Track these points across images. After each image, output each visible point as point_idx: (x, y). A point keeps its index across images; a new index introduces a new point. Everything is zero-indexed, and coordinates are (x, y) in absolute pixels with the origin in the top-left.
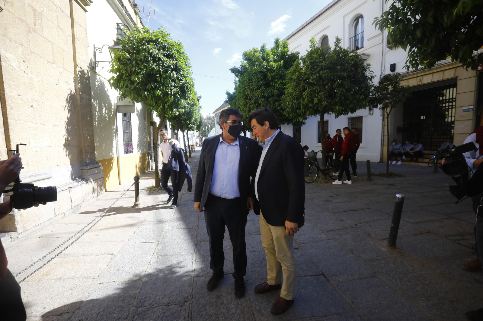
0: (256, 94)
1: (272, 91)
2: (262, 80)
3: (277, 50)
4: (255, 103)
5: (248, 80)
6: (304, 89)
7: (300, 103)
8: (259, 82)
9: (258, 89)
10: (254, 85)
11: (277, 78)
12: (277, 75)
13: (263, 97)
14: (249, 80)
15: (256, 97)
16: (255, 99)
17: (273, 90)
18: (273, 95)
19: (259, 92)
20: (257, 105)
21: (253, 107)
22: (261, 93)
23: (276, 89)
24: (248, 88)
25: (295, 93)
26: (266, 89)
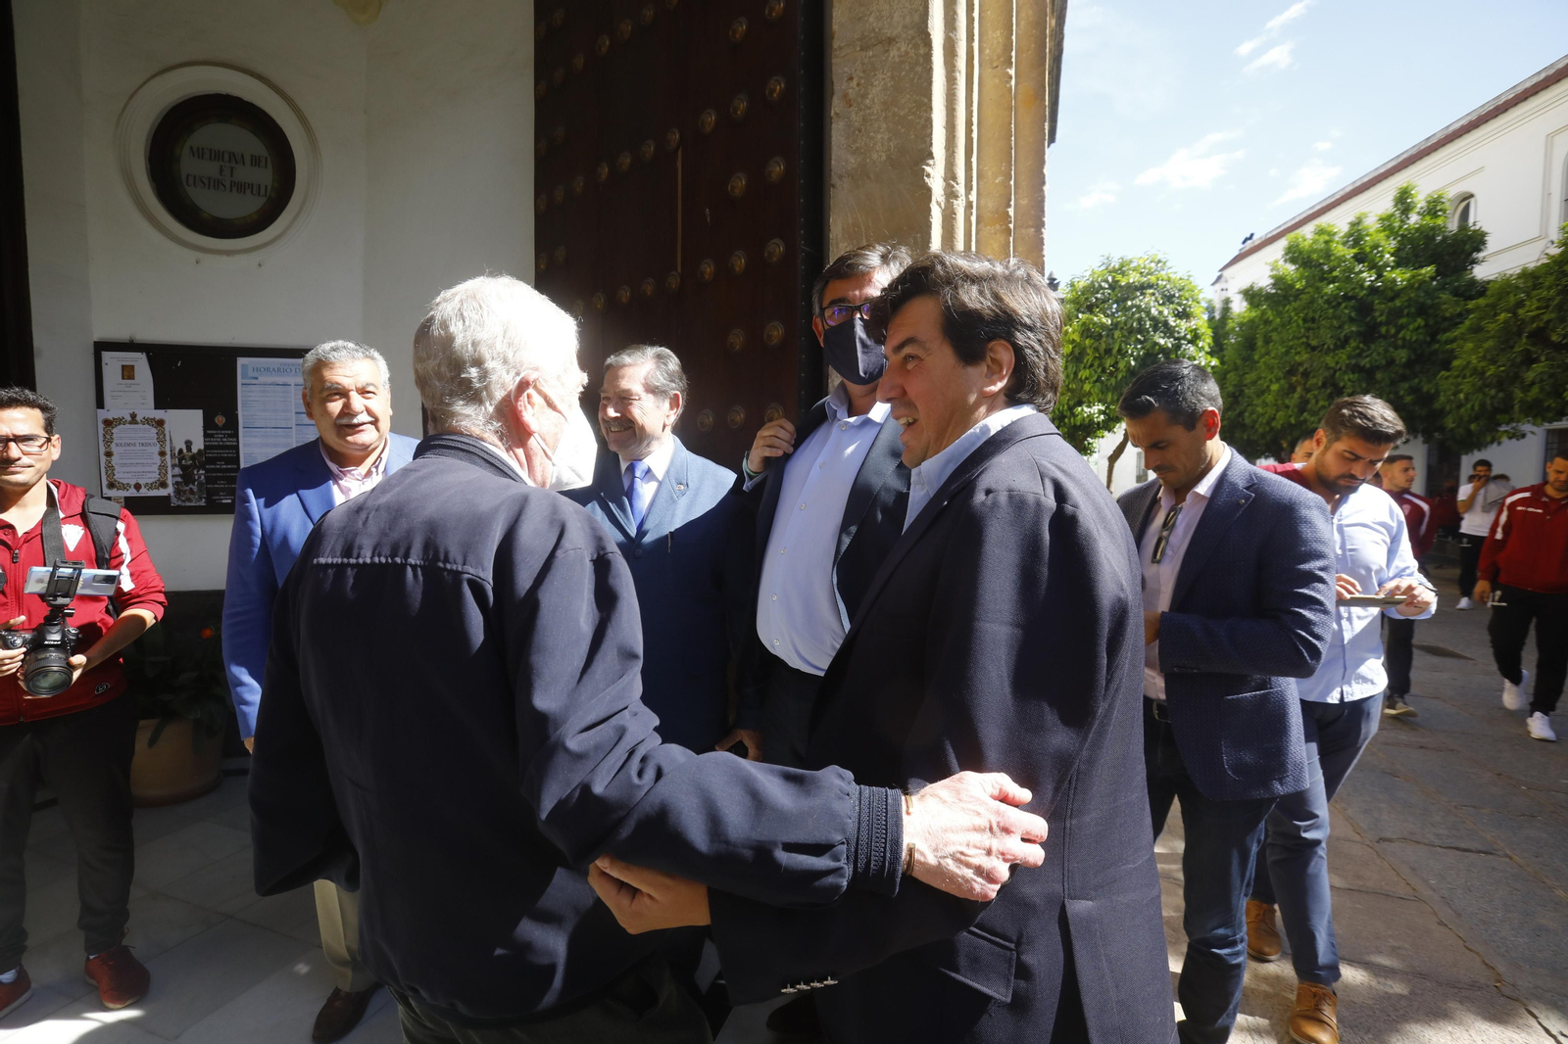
0: (1329, 360)
1: (1386, 351)
2: (1351, 320)
3: (1402, 221)
4: (1324, 385)
5: (1300, 322)
6: (1529, 360)
7: (1510, 397)
8: (1340, 327)
9: (1337, 347)
10: (1327, 337)
11: (1408, 315)
12: (1409, 306)
13: (1356, 368)
14: (1305, 320)
15: (1328, 368)
16: (1326, 374)
17: (1391, 349)
18: (1391, 362)
19: (1342, 356)
20: (1329, 391)
21: (1315, 397)
22: (1349, 357)
23: (1403, 347)
24: (1303, 343)
25: (1491, 371)
26: (1365, 348)
